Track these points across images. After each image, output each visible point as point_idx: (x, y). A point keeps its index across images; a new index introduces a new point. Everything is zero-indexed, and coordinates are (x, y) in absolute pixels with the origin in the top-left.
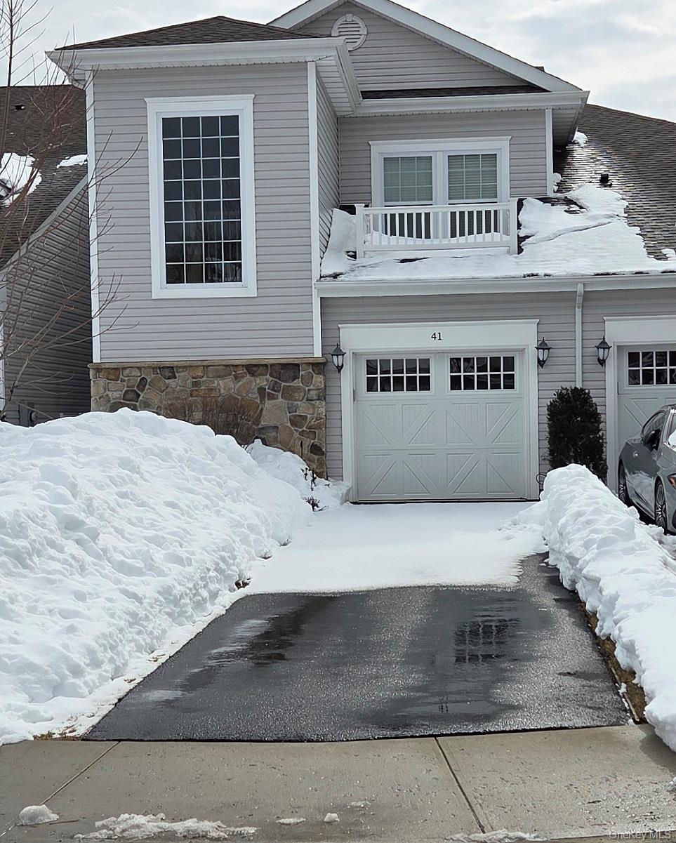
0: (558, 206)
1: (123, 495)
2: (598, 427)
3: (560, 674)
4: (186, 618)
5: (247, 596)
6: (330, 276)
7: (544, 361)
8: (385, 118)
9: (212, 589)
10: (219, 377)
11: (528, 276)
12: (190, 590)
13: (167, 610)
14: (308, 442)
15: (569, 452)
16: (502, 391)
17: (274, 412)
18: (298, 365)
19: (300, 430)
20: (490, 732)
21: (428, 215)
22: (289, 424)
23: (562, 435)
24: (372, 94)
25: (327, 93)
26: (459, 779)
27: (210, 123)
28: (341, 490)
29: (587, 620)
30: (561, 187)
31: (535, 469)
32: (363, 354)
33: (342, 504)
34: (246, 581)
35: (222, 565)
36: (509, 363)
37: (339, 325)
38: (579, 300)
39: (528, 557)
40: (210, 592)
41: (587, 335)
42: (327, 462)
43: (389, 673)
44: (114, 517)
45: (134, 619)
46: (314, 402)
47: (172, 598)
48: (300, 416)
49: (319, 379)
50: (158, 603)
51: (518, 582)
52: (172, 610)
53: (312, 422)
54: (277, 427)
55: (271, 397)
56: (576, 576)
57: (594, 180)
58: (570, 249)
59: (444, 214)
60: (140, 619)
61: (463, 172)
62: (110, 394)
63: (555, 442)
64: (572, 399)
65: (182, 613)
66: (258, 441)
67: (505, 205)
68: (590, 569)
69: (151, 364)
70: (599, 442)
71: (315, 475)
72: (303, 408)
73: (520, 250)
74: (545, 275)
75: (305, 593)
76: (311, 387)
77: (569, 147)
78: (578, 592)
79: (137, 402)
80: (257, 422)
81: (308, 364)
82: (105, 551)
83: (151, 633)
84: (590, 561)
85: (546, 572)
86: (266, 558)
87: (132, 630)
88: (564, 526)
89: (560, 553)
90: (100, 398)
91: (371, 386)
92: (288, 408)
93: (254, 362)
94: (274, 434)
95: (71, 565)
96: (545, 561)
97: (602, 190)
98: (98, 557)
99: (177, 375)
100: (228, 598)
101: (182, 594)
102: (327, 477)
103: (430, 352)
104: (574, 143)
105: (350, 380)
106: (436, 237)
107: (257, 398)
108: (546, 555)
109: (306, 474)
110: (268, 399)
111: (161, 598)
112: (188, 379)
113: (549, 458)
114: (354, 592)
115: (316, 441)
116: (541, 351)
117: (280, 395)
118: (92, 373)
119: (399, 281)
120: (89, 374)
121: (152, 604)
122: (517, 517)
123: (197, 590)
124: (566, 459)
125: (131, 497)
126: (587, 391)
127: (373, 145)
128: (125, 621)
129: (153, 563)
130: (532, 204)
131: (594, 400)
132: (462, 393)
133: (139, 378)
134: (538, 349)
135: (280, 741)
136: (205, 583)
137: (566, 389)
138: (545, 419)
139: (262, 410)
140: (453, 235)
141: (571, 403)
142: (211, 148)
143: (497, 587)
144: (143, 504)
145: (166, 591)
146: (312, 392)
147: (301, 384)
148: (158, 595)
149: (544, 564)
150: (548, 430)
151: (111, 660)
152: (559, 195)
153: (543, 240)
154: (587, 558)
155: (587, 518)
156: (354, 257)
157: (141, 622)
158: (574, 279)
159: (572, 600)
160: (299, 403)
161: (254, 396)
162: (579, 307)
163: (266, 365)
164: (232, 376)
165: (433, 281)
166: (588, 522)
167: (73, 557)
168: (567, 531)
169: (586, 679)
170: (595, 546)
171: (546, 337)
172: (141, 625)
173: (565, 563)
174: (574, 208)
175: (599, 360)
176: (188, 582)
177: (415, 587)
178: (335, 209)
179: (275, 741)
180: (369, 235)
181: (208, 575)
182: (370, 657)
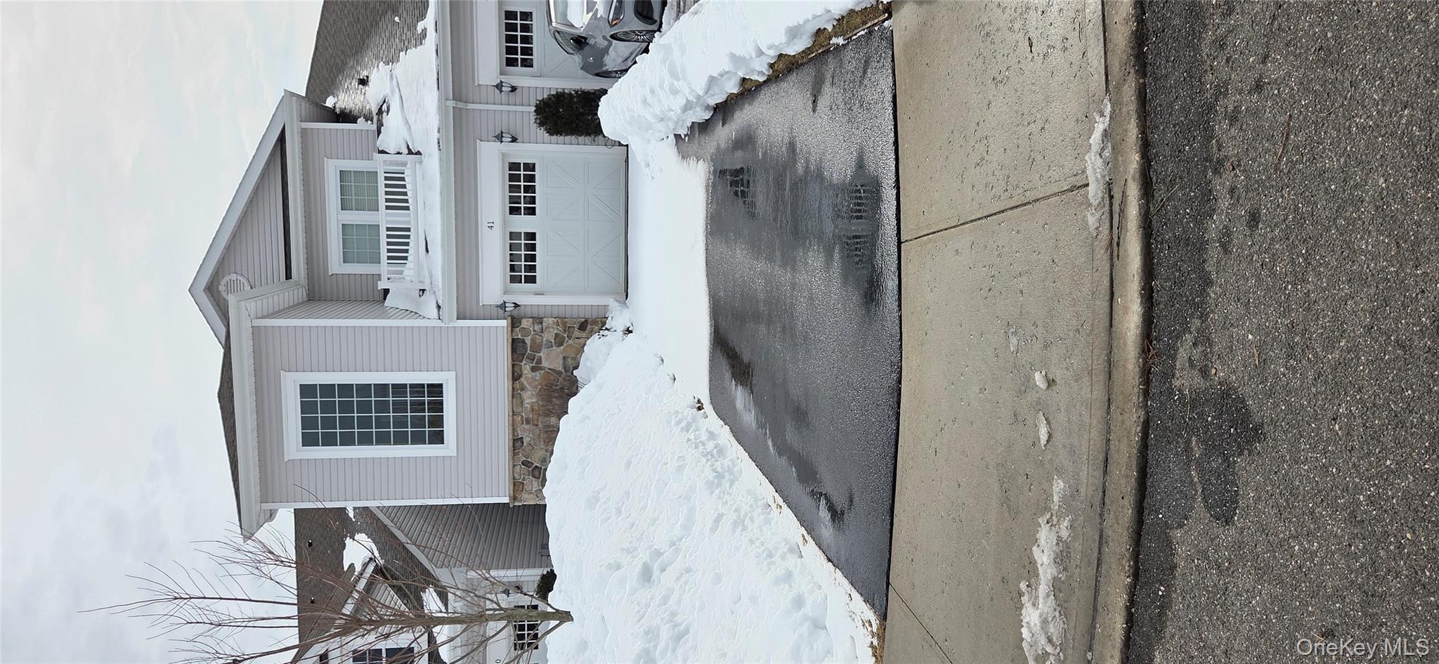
0: (384, 121)
1: (619, 511)
2: (567, 94)
3: (814, 111)
4: (734, 466)
5: (711, 403)
6: (439, 311)
7: (513, 137)
8: (309, 261)
9: (706, 437)
10: (522, 403)
11: (439, 146)
12: (708, 460)
13: (728, 485)
14: (577, 333)
15: (588, 120)
16: (537, 173)
17: (551, 359)
18: (513, 340)
19: (567, 338)
20: (897, 181)
21: (388, 229)
22: (562, 348)
23: (574, 125)
24: (288, 271)
25: (284, 309)
26: (973, 218)
27: (306, 407)
28: (615, 307)
29: (749, 90)
30: (368, 118)
31: (602, 149)
32: (505, 287)
33: (628, 308)
34: (696, 400)
35: (684, 424)
36: (514, 166)
37: (481, 305)
38: (460, 105)
39: (679, 153)
40: (709, 439)
41: (491, 100)
42: (594, 317)
43: (807, 286)
44: (638, 525)
45: (739, 524)
46: (544, 328)
47: (716, 481)
48: (555, 339)
49: (525, 323)
50: (722, 495)
51: (704, 160)
52: (727, 481)
53: (561, 329)
54: (564, 357)
55: (540, 361)
56: (702, 105)
57: (363, 91)
58: (417, 110)
59: (387, 215)
60: (739, 517)
61: (356, 199)
62: (534, 489)
63: (579, 131)
64: (544, 115)
65: (730, 470)
66: (575, 372)
67: (380, 165)
68: (699, 87)
69: (511, 457)
70: (581, 94)
71: (604, 328)
72: (549, 336)
73: (418, 153)
74: (439, 132)
75: (710, 352)
76: (532, 329)
77: (338, 111)
78: (716, 104)
79: (541, 468)
80: (559, 373)
81: (512, 331)
82: (673, 544)
83: (751, 506)
84: (691, 88)
85: (694, 136)
86: (675, 379)
87: (750, 527)
88: (655, 116)
89: (677, 122)
90: (538, 497)
91: (531, 280)
92: (548, 348)
93: (511, 375)
94: (569, 360)
95: (686, 583)
96: (683, 137)
97: (370, 84)
98: (677, 551)
99: (521, 436)
100: (712, 421)
101: (712, 470)
102: (605, 318)
103: (504, 232)
104: (335, 107)
105: (526, 297)
106: (409, 222)
107: (540, 374)
108: (677, 137)
109: (603, 335)
110: (541, 364)
111: (717, 492)
112: (524, 428)
113: (593, 137)
114: (710, 308)
115: (576, 326)
116: (504, 139)
117: (537, 354)
118: (517, 504)
119: (443, 255)
120: (519, 506)
121: (723, 503)
122: (642, 163)
123: (708, 453)
124: (594, 122)
125: (620, 504)
126: (538, 102)
127: (332, 271)
128: (742, 535)
129: (683, 497)
130: (382, 142)
131: (545, 96)
132: (538, 206)
133: (522, 466)
134: (502, 142)
135: (898, 414)
136: (700, 445)
137: (536, 119)
138: (561, 138)
139: (550, 369)
140: (407, 208)
141: (547, 116)
142: (328, 407)
143: (709, 179)
144: (627, 494)
145: (711, 486)
146: (536, 329)
147: (529, 337)
148: (714, 495)
149: (687, 138)
150: (569, 137)
151: (783, 557)
152: (375, 120)
153: (411, 134)
154: (687, 91)
155: (649, 93)
156: (423, 291)
157: (742, 517)
158: (442, 109)
159: (723, 110)
160: (545, 339)
161: (538, 375)
162: (467, 106)
163: (513, 365)
164: (521, 393)
165: (443, 225)
166: (653, 92)
167: (678, 579)
168: (659, 113)
169: (823, 83)
170: (675, 82)
171: (492, 134)
172: (745, 516)
173: (688, 116)
174: (384, 108)
175: (512, 91)
176: (700, 462)
177: (707, 253)
178: (385, 304)
179: (898, 419)
180: (406, 278)
181: (694, 441)
182: (785, 302)
